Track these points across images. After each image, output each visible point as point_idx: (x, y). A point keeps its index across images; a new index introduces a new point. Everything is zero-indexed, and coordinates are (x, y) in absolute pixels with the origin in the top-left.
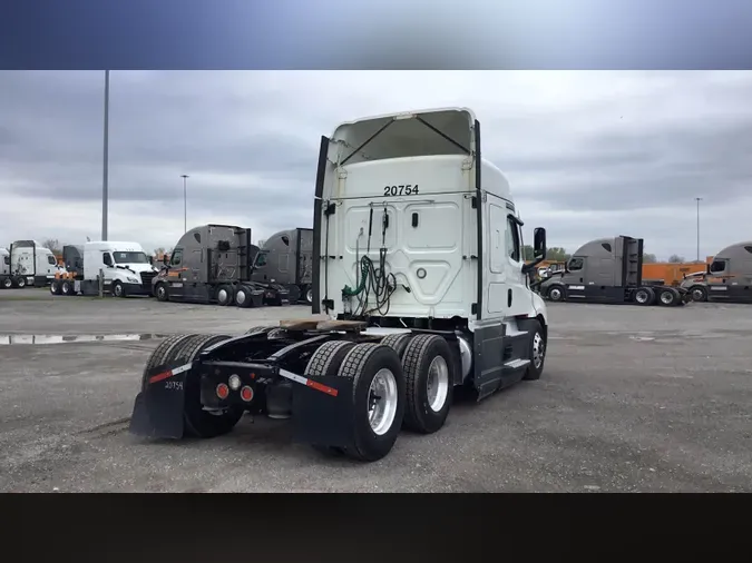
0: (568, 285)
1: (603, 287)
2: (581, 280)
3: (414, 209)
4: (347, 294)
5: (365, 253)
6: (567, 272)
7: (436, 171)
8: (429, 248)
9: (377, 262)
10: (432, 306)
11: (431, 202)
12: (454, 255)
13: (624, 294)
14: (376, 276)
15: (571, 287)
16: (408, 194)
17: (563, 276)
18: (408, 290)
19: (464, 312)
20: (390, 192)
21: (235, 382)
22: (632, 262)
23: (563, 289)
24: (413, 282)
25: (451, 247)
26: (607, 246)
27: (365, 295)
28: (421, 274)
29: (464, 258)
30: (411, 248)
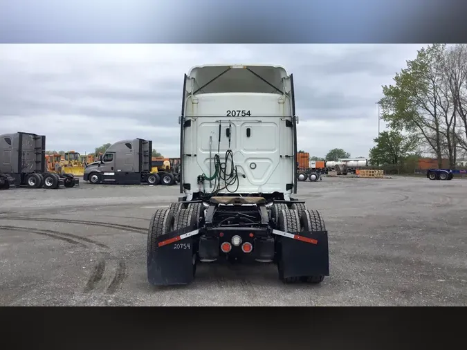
0: (103, 172)
1: (127, 173)
2: (112, 168)
3: (248, 125)
4: (201, 179)
5: (217, 153)
6: (102, 163)
7: (263, 103)
8: (257, 150)
9: (223, 158)
10: (260, 186)
11: (260, 122)
12: (274, 154)
13: (141, 178)
14: (222, 168)
15: (105, 174)
16: (244, 116)
17: (99, 165)
18: (244, 176)
19: (281, 189)
20: (230, 114)
21: (236, 240)
22: (145, 156)
23: (100, 175)
24: (248, 171)
25: (272, 150)
26: (129, 145)
27: (217, 181)
28: (253, 166)
29: (281, 156)
30: (245, 150)
